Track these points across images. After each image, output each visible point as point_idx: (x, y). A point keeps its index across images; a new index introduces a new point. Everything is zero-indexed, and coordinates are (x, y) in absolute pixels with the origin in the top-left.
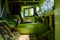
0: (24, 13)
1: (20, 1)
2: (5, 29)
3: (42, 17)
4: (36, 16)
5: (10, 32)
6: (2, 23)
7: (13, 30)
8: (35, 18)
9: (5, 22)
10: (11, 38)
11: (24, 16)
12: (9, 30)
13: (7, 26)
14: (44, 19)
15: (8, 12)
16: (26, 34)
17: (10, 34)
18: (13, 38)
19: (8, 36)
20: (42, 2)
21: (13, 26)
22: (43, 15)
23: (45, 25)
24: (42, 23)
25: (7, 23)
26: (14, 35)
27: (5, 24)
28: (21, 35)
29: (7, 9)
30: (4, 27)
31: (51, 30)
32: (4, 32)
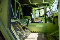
0: (35, 14)
2: (18, 26)
4: (46, 17)
5: (22, 29)
6: (16, 22)
7: (24, 28)
9: (19, 21)
10: (22, 34)
12: (21, 27)
13: (20, 24)
15: (21, 14)
16: (35, 32)
17: (22, 31)
18: (24, 34)
19: (20, 32)
20: (52, 2)
22: (52, 15)
23: (54, 24)
25: (20, 22)
26: (25, 32)
27: (18, 22)
30: (17, 25)
32: (17, 28)
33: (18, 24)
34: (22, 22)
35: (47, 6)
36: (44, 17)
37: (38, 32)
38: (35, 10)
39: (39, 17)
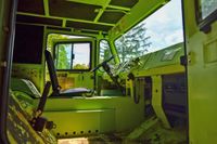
14: (134, 83)
20: (124, 28)
22: (128, 71)
23: (137, 102)
31: (156, 117)
35: (104, 35)
37: (86, 131)
39: (72, 71)
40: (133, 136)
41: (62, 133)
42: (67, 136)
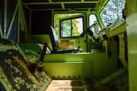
1: (51, 2)
2: (16, 64)
3: (102, 39)
4: (89, 37)
5: (27, 71)
6: (9, 51)
7: (33, 68)
8: (86, 41)
9: (17, 49)
10: (28, 86)
11: (61, 37)
12: (25, 67)
13: (21, 58)
14: (108, 42)
16: (64, 78)
17: (27, 77)
19: (22, 81)
21: (33, 60)
22: (104, 33)
24: (102, 52)
25: (21, 52)
26: (37, 78)
27: (16, 53)
28: (54, 81)
29: (22, 20)
31: (124, 68)
32: (14, 70)
33: (16, 58)
34: (27, 51)
35: (91, 11)
36: (84, 38)
37: (72, 76)
38: (61, 21)
39: (72, 37)
40: (104, 81)
41: (56, 76)
42: (59, 78)
